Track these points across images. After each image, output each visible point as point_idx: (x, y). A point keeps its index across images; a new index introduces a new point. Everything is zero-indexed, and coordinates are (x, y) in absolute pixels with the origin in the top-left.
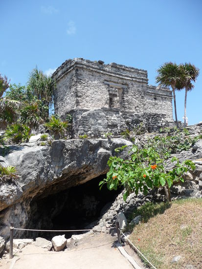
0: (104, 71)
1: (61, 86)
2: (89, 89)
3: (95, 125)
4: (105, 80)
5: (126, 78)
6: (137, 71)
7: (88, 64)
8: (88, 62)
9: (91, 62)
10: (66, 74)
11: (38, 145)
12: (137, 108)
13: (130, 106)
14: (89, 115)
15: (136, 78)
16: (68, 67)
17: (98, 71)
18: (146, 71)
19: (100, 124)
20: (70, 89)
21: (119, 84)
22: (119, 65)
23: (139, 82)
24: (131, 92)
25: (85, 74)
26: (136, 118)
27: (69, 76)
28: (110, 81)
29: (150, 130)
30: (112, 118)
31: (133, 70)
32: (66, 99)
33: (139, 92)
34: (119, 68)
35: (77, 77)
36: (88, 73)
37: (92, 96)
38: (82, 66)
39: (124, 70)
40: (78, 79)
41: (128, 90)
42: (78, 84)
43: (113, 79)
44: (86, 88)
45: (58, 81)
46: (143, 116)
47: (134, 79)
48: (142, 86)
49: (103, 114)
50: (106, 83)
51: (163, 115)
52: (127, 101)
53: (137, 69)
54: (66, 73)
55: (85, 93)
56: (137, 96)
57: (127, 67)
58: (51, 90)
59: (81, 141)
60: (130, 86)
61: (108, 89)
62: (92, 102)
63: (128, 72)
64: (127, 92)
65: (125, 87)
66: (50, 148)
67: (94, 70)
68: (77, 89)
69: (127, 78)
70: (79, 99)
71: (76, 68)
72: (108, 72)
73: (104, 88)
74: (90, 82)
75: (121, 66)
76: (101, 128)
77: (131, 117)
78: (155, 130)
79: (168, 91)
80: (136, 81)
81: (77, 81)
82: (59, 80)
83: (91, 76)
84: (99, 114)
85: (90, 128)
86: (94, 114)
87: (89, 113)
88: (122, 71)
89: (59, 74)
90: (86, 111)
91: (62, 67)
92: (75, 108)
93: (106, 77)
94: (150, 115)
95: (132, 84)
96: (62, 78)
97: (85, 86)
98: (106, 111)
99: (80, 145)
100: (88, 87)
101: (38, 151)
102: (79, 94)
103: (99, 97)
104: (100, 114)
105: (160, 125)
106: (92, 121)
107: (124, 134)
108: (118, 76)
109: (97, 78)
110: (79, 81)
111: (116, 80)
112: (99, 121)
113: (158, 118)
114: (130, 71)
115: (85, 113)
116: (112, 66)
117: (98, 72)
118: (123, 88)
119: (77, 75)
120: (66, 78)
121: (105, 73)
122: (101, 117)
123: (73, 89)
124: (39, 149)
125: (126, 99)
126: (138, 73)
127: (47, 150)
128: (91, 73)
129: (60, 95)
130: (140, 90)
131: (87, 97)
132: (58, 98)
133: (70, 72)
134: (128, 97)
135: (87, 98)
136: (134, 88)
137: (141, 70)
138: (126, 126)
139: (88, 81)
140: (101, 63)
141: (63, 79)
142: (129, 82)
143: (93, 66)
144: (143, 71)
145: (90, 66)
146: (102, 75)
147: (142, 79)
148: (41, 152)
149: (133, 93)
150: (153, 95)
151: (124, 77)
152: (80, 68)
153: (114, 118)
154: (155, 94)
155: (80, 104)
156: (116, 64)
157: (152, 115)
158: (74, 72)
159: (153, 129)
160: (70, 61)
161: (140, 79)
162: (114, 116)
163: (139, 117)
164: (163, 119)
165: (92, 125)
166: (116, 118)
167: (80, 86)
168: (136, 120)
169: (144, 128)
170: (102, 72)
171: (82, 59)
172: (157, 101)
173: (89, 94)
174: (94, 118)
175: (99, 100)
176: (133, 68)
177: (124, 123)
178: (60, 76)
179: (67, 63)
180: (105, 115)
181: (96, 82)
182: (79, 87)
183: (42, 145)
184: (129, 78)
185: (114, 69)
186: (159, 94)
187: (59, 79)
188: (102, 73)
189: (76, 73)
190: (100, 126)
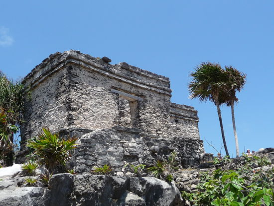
0: (111, 73)
1: (39, 96)
2: (88, 98)
3: (105, 155)
4: (113, 87)
5: (142, 86)
6: (156, 77)
7: (87, 61)
8: (88, 57)
9: (92, 59)
10: (50, 76)
11: (19, 185)
12: (159, 132)
13: (149, 128)
14: (94, 137)
15: (155, 87)
16: (55, 63)
17: (103, 72)
18: (168, 79)
19: (111, 154)
20: (57, 97)
21: (132, 95)
22: (132, 67)
23: (160, 93)
24: (149, 107)
25: (83, 75)
26: (163, 144)
27: (55, 78)
28: (120, 89)
29: (185, 164)
30: (130, 145)
31: (151, 76)
32: (48, 115)
33: (161, 108)
34: (131, 71)
35: (70, 79)
36: (87, 74)
37: (94, 110)
38: (78, 62)
39: (138, 74)
40: (71, 81)
41: (146, 104)
42: (72, 90)
43: (124, 86)
44: (84, 96)
45: (34, 87)
46: (173, 142)
47: (153, 89)
48: (164, 100)
49: (115, 137)
50: (114, 91)
51: (200, 141)
52: (145, 120)
53: (155, 75)
54: (49, 74)
55: (82, 105)
56: (157, 114)
57: (142, 71)
58: (19, 103)
59: (101, 178)
60: (148, 98)
61: (117, 101)
62: (94, 120)
63: (144, 78)
64: (144, 106)
65: (141, 99)
66: (45, 190)
67: (96, 70)
68: (71, 97)
69: (144, 87)
70: (73, 113)
71: (68, 65)
72: (117, 75)
73: (110, 99)
74: (90, 88)
75: (135, 68)
76: (114, 161)
77: (157, 144)
78: (192, 164)
79: (192, 111)
80: (155, 92)
81: (69, 85)
82: (36, 86)
83: (91, 80)
84: (109, 137)
85: (96, 160)
86: (102, 136)
87: (95, 135)
88: (136, 75)
89: (37, 75)
90: (87, 131)
91: (43, 66)
92: (66, 127)
93: (114, 83)
94: (184, 141)
95: (150, 96)
96: (42, 82)
97: (82, 94)
98: (120, 132)
99: (100, 186)
100: (87, 95)
101: (24, 198)
102: (74, 106)
103: (104, 112)
104: (111, 136)
105: (197, 156)
106: (99, 148)
107: (154, 170)
108: (130, 82)
109: (100, 83)
110: (73, 85)
111: (128, 88)
112: (111, 149)
113: (194, 146)
114: (147, 77)
115: (86, 135)
116: (122, 68)
117: (102, 74)
118: (138, 101)
119: (70, 75)
120: (50, 81)
121: (112, 75)
122: (113, 142)
123: (63, 98)
124: (25, 193)
125: (143, 117)
126: (158, 80)
127: (40, 194)
128: (92, 75)
129: (37, 109)
130: (162, 105)
131: (85, 110)
132: (33, 114)
133: (57, 71)
134: (145, 115)
135: (86, 113)
136: (153, 101)
137: (160, 77)
138: (151, 157)
139: (87, 87)
140: (106, 61)
141: (44, 83)
142: (145, 93)
143: (96, 64)
144: (164, 78)
145: (90, 65)
146: (107, 79)
147: (164, 89)
148: (30, 199)
149: (152, 109)
150: (173, 115)
151: (139, 85)
152: (76, 65)
153: (133, 144)
154: (175, 114)
155: (75, 122)
156: (127, 65)
157: (186, 141)
158: (65, 71)
159: (189, 163)
160: (58, 55)
161: (161, 89)
162: (133, 140)
163: (168, 144)
164: (200, 148)
165: (100, 154)
166: (135, 145)
167: (74, 93)
168: (164, 147)
169: (177, 161)
170: (107, 74)
171: (78, 52)
172: (178, 125)
173: (89, 107)
174: (103, 143)
175: (104, 117)
176: (150, 73)
177: (148, 153)
178: (39, 78)
179: (52, 59)
180: (119, 139)
181: (99, 89)
182: (73, 95)
183: (29, 185)
184: (146, 87)
185: (125, 72)
186: (181, 115)
187: (37, 83)
188: (108, 76)
189: (70, 73)
190: (112, 157)
